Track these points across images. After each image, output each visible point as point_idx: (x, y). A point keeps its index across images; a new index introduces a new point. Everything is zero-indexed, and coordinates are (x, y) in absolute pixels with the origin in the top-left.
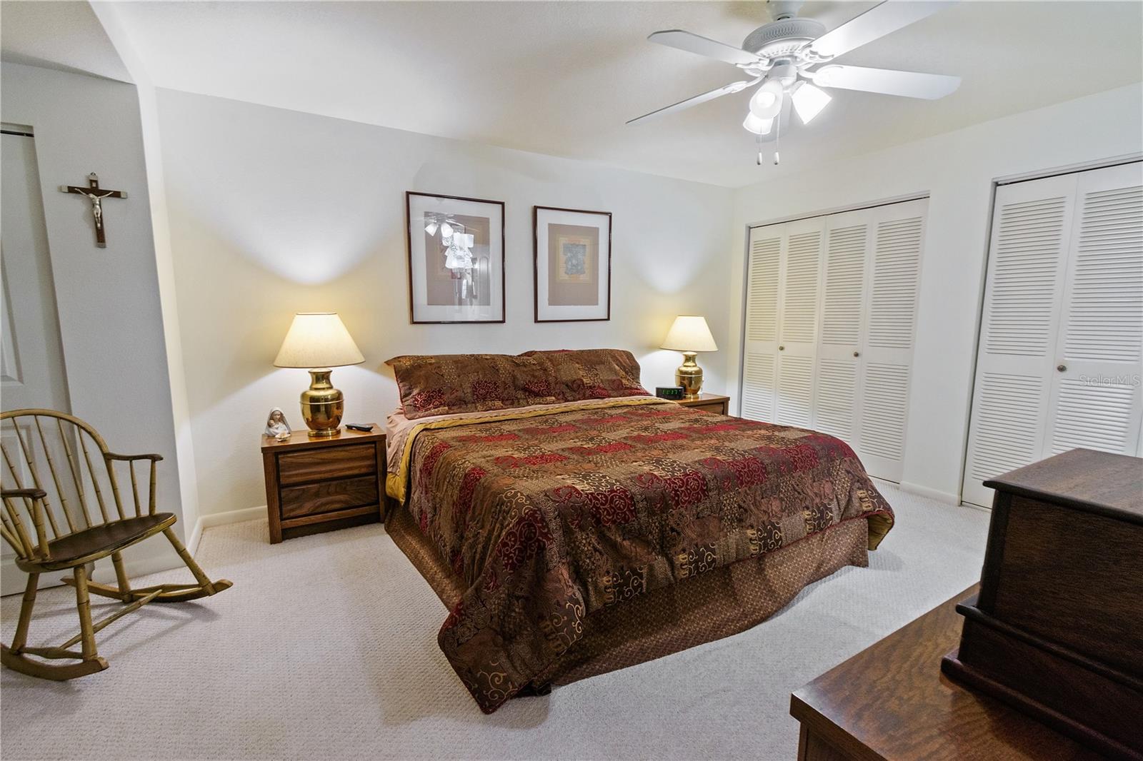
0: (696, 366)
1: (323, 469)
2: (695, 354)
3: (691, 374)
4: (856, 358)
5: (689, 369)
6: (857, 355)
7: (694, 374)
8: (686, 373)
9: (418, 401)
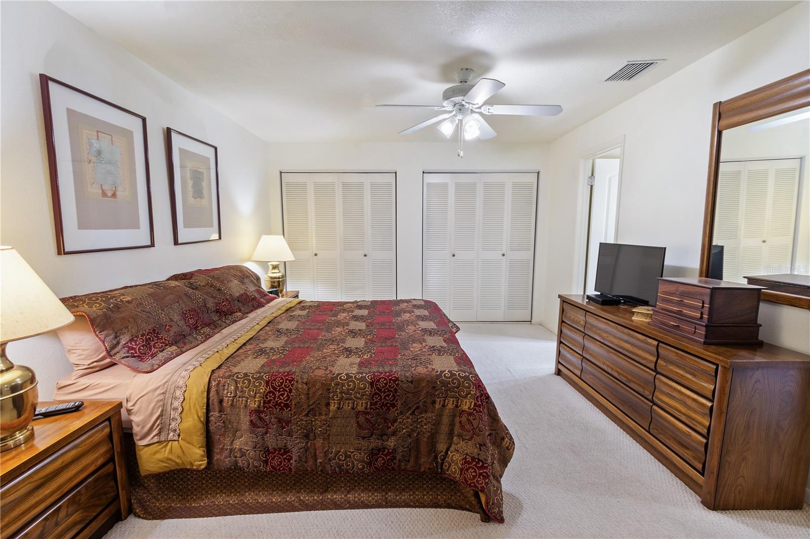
0: (279, 272)
1: (46, 491)
2: (278, 263)
3: (279, 278)
4: (365, 257)
5: (275, 275)
6: (365, 256)
7: (281, 278)
8: (275, 278)
9: (133, 349)
